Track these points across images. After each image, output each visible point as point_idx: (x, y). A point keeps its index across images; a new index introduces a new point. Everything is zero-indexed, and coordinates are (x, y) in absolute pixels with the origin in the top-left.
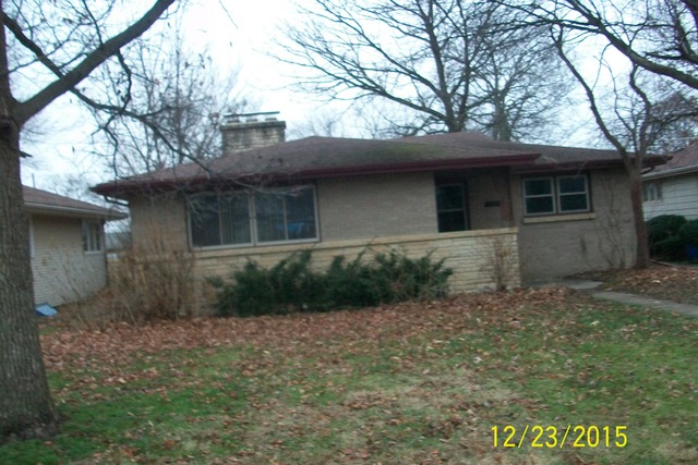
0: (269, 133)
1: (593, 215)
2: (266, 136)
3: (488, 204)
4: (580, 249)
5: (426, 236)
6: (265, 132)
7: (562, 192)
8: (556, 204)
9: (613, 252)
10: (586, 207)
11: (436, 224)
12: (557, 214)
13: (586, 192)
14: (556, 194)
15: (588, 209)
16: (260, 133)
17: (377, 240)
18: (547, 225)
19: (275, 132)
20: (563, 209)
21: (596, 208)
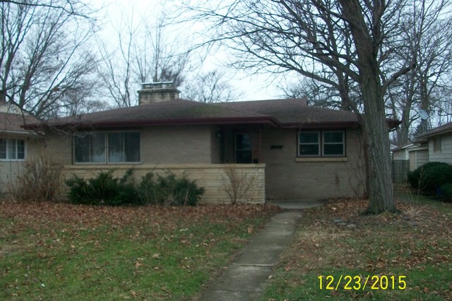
0: (165, 96)
1: (345, 159)
2: (163, 97)
3: (273, 147)
4: (335, 182)
5: (202, 165)
6: (163, 95)
7: (325, 142)
8: (321, 150)
9: (359, 185)
10: (342, 153)
11: (209, 158)
12: (321, 157)
13: (343, 143)
14: (321, 143)
15: (344, 155)
16: (160, 96)
17: (158, 166)
18: (312, 164)
19: (168, 95)
20: (325, 153)
21: (348, 154)
